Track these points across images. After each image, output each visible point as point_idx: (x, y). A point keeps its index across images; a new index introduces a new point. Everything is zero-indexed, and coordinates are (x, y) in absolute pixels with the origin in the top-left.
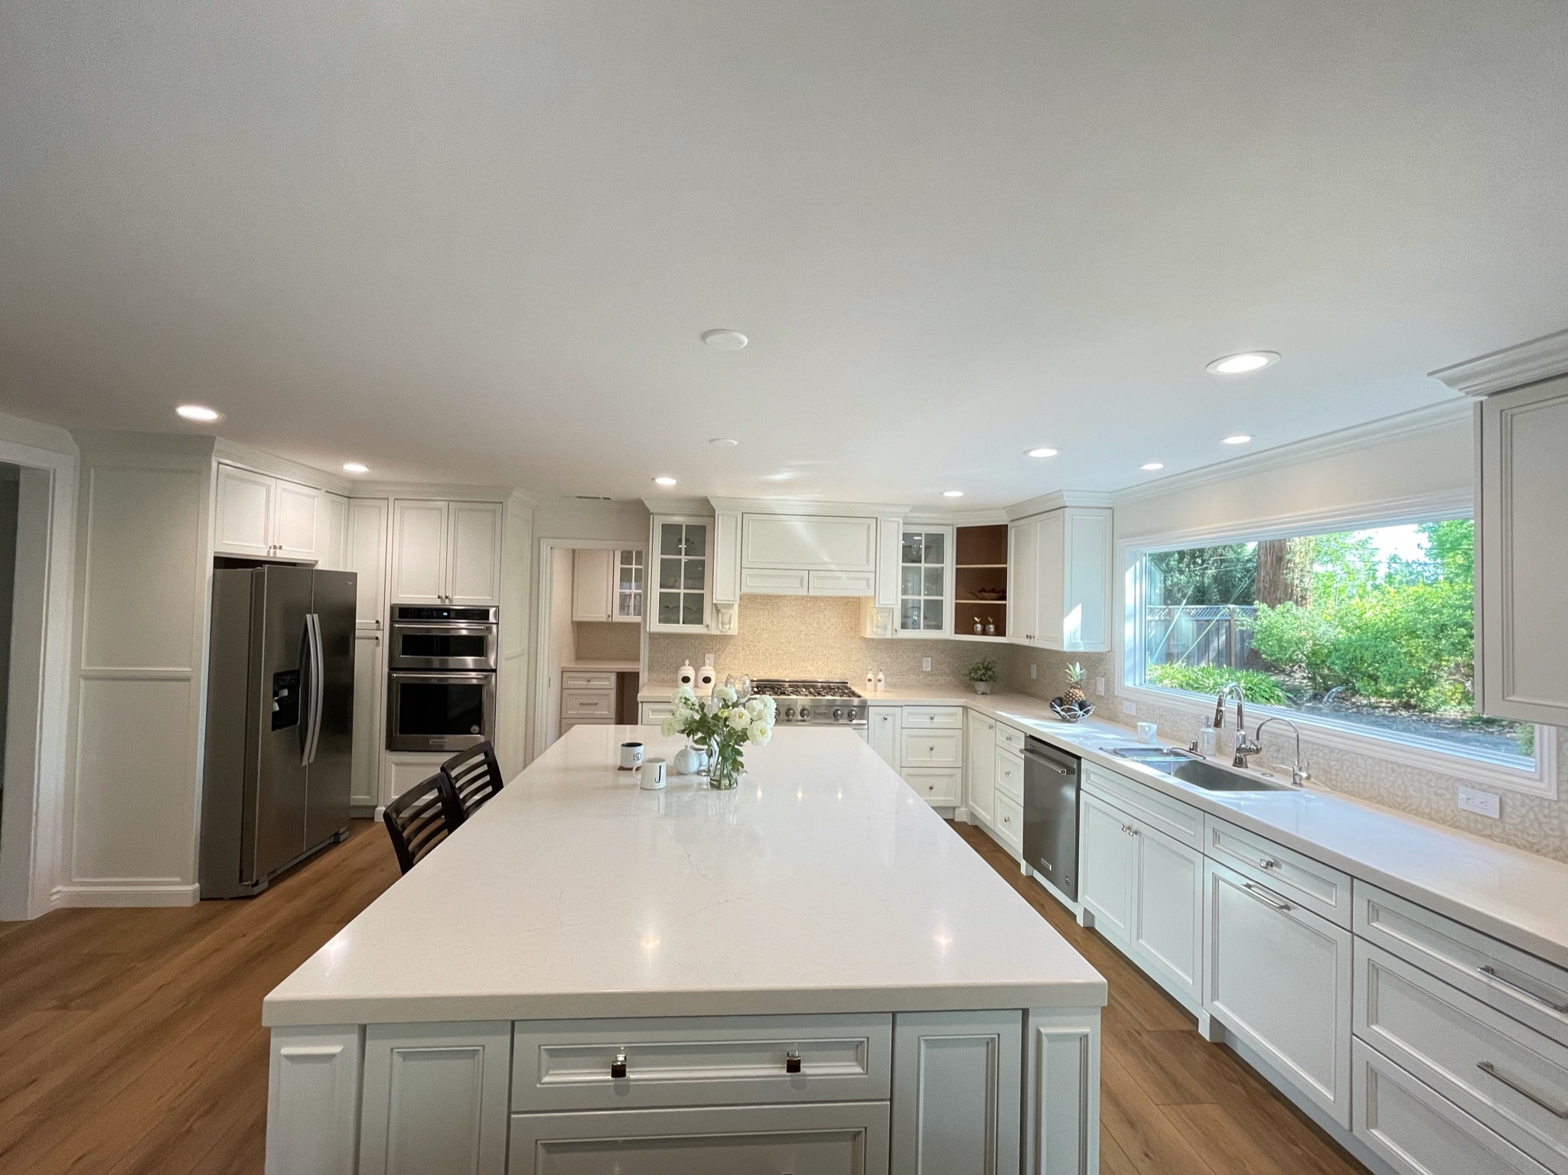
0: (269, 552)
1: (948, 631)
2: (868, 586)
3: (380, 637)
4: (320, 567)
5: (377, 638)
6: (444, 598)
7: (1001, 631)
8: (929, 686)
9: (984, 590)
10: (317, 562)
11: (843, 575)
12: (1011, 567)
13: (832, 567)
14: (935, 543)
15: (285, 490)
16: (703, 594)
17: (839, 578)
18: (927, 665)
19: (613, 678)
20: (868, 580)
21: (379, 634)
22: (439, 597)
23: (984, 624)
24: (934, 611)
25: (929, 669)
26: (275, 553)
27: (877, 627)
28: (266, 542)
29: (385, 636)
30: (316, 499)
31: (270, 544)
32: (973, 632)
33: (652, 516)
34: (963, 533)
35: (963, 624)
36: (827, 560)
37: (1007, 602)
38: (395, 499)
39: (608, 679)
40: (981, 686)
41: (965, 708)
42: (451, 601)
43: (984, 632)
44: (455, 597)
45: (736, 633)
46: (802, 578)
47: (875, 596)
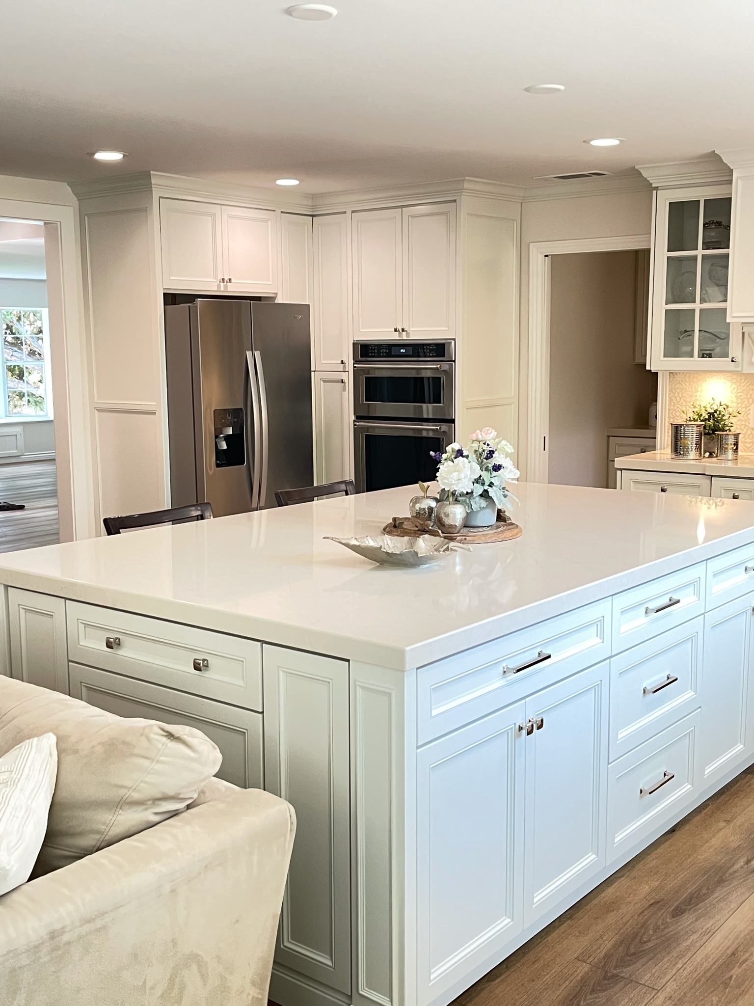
0: (219, 286)
3: (346, 381)
4: (279, 300)
5: (342, 381)
6: (401, 331)
10: (276, 294)
15: (230, 216)
16: (727, 309)
21: (344, 376)
22: (396, 330)
26: (226, 287)
28: (215, 276)
29: (349, 378)
30: (269, 222)
31: (220, 277)
33: (655, 192)
38: (353, 212)
42: (408, 334)
44: (411, 329)
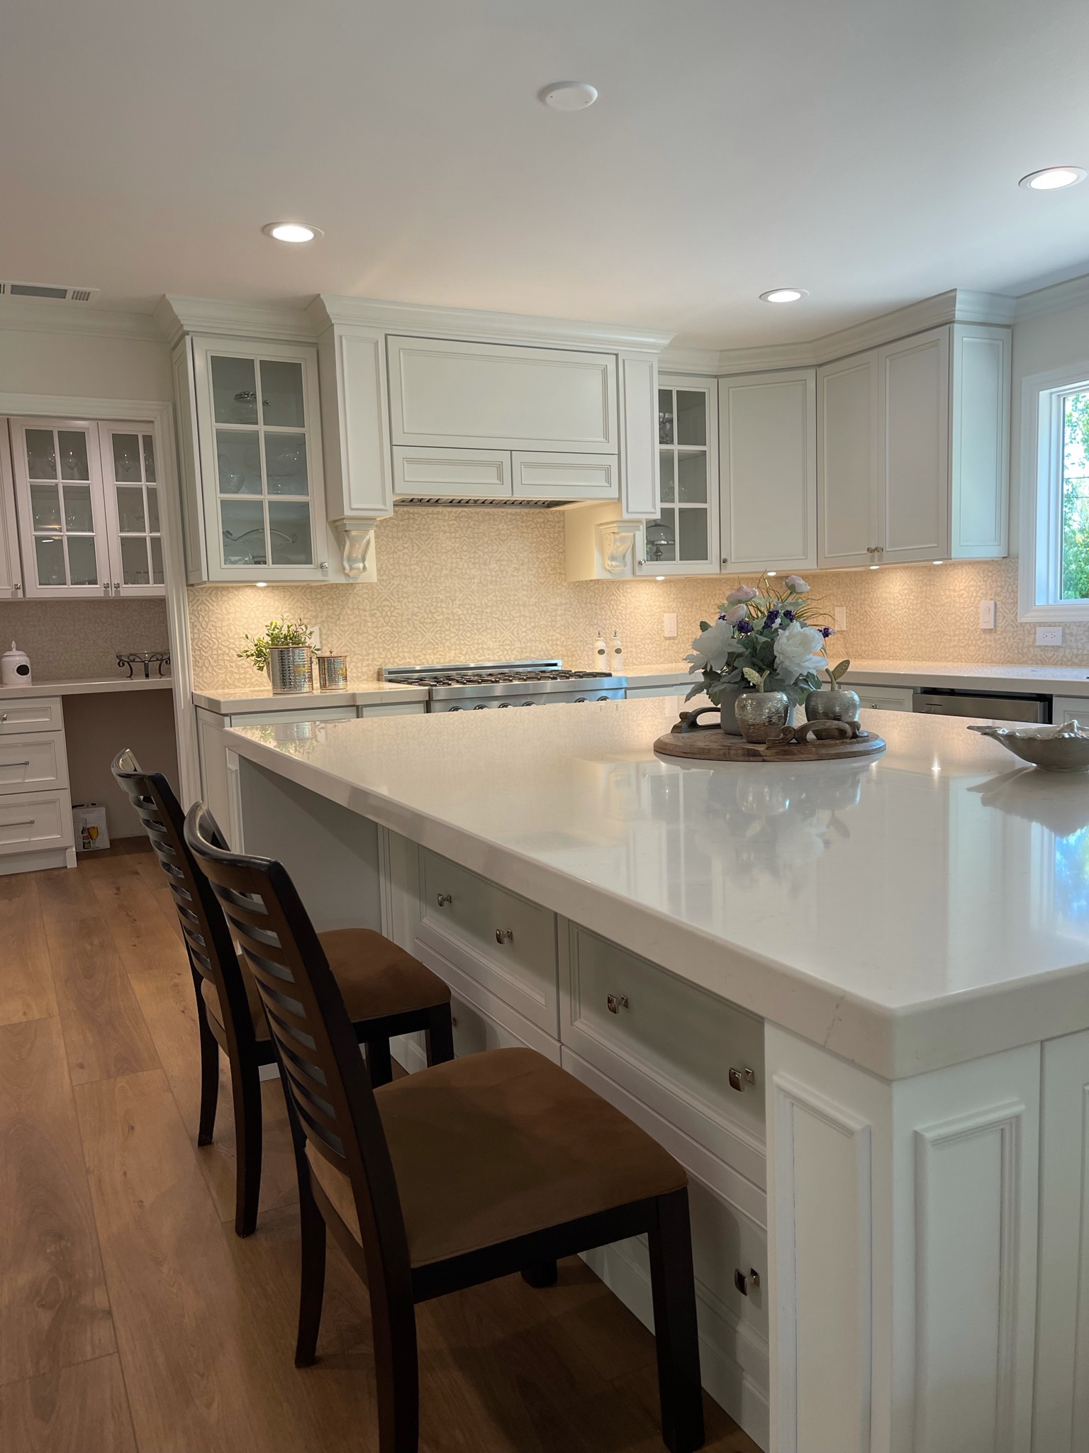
1: (716, 562)
2: (608, 480)
11: (568, 460)
18: (671, 626)
19: (57, 707)
20: (608, 470)
25: (674, 634)
27: (613, 558)
33: (188, 338)
39: (44, 711)
45: (374, 579)
46: (500, 466)
47: (619, 499)
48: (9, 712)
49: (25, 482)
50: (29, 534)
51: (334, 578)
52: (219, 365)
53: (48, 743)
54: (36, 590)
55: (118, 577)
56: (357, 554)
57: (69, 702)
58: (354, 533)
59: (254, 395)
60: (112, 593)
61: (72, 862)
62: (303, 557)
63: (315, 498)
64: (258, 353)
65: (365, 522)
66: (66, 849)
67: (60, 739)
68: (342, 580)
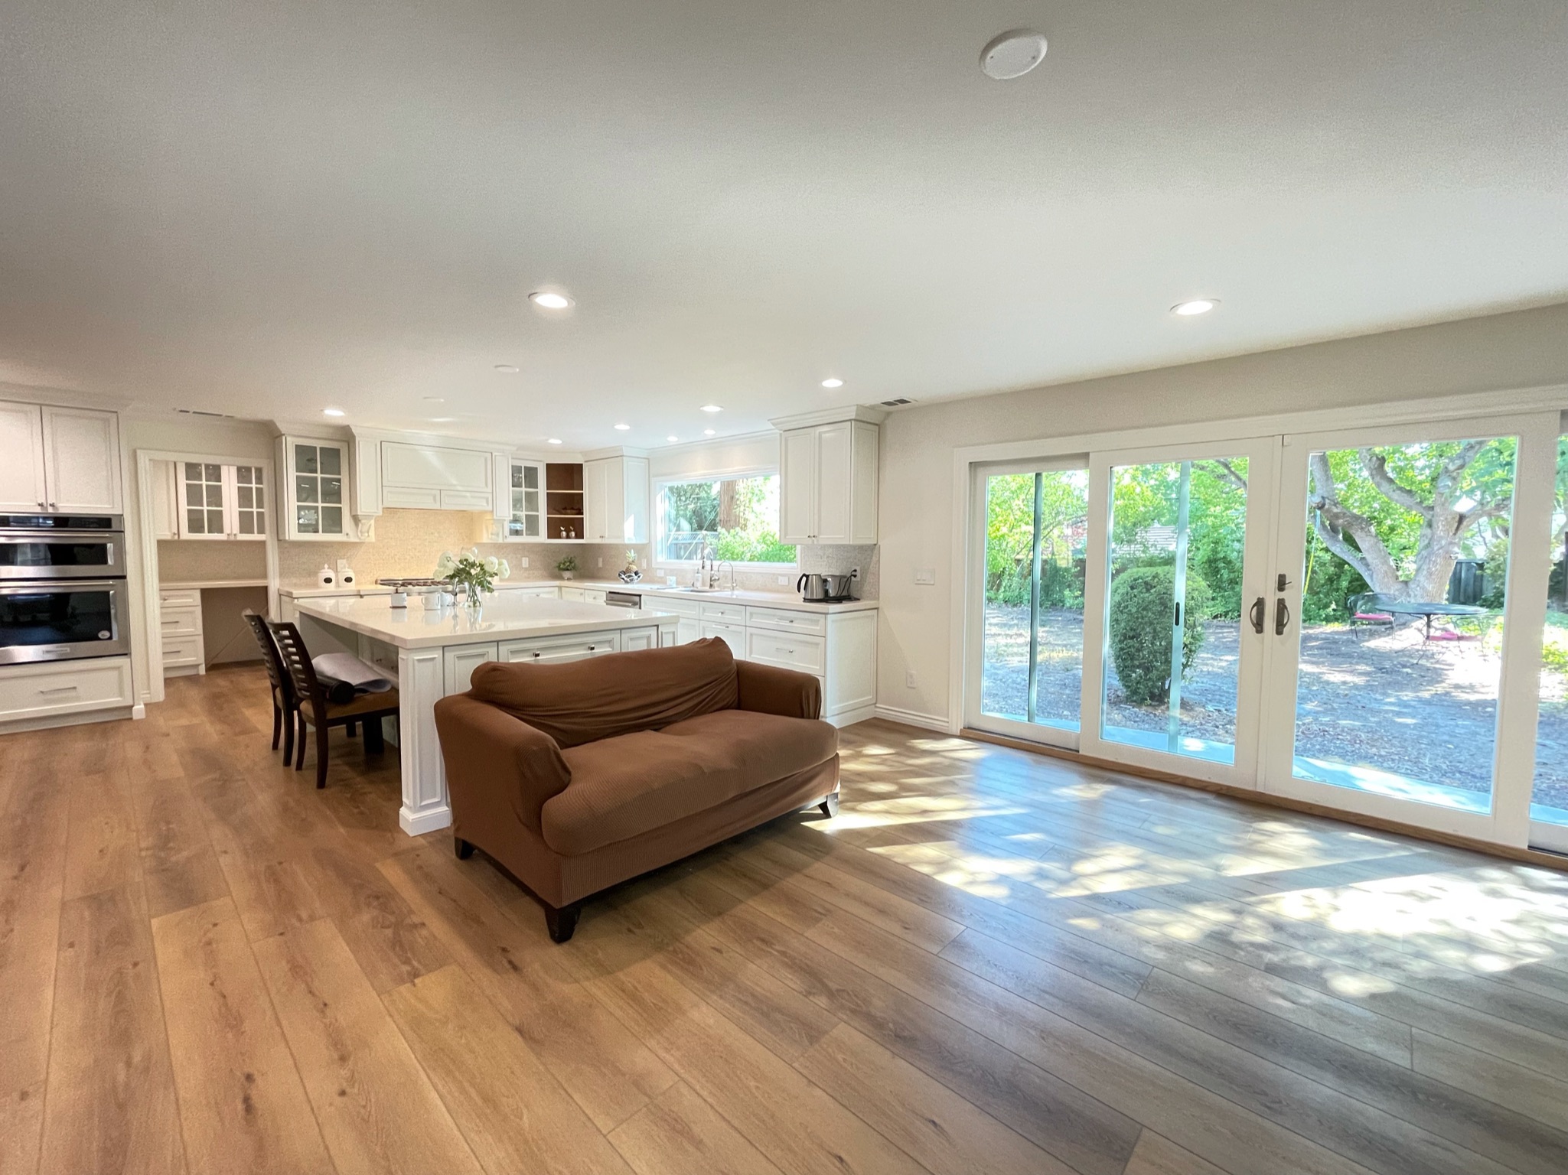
1: (542, 537)
2: (487, 503)
6: (48, 506)
7: (580, 535)
8: (528, 578)
9: (565, 509)
11: (468, 494)
12: (586, 492)
13: (459, 488)
14: (531, 473)
16: (341, 508)
17: (465, 497)
18: (525, 562)
19: (198, 595)
20: (487, 499)
22: (39, 506)
23: (568, 531)
24: (532, 524)
25: (527, 566)
27: (492, 534)
32: (560, 537)
33: (284, 438)
34: (550, 467)
35: (554, 532)
36: (455, 482)
37: (584, 516)
39: (190, 596)
40: (567, 574)
41: (560, 587)
42: (57, 509)
43: (568, 537)
44: (61, 505)
45: (374, 540)
46: (435, 497)
47: (492, 511)
48: (169, 596)
49: (183, 482)
50: (184, 507)
51: (353, 539)
52: (300, 449)
53: (191, 612)
54: (186, 535)
55: (236, 529)
56: (365, 529)
57: (205, 593)
58: (363, 521)
59: (316, 460)
60: (232, 538)
61: (202, 671)
62: (339, 529)
63: (345, 506)
64: (319, 444)
65: (368, 517)
66: (198, 665)
67: (199, 611)
68: (357, 540)
